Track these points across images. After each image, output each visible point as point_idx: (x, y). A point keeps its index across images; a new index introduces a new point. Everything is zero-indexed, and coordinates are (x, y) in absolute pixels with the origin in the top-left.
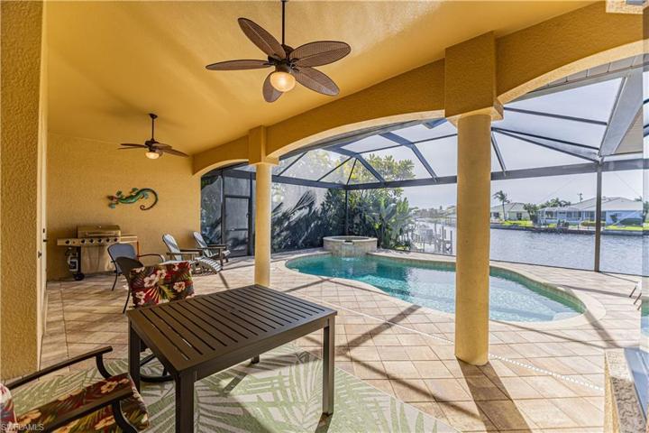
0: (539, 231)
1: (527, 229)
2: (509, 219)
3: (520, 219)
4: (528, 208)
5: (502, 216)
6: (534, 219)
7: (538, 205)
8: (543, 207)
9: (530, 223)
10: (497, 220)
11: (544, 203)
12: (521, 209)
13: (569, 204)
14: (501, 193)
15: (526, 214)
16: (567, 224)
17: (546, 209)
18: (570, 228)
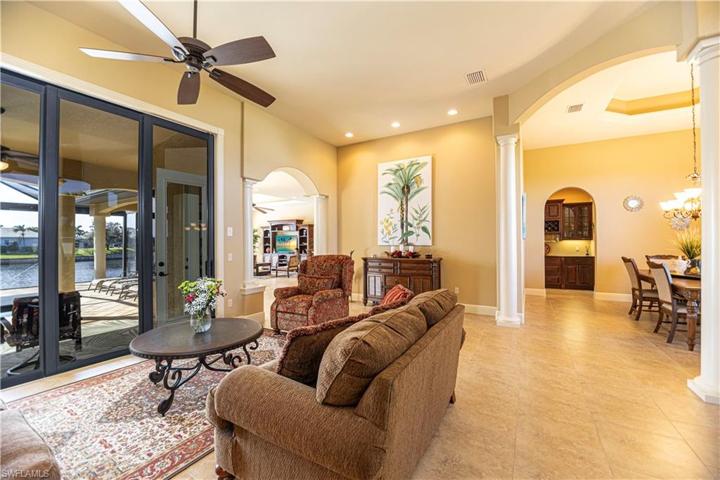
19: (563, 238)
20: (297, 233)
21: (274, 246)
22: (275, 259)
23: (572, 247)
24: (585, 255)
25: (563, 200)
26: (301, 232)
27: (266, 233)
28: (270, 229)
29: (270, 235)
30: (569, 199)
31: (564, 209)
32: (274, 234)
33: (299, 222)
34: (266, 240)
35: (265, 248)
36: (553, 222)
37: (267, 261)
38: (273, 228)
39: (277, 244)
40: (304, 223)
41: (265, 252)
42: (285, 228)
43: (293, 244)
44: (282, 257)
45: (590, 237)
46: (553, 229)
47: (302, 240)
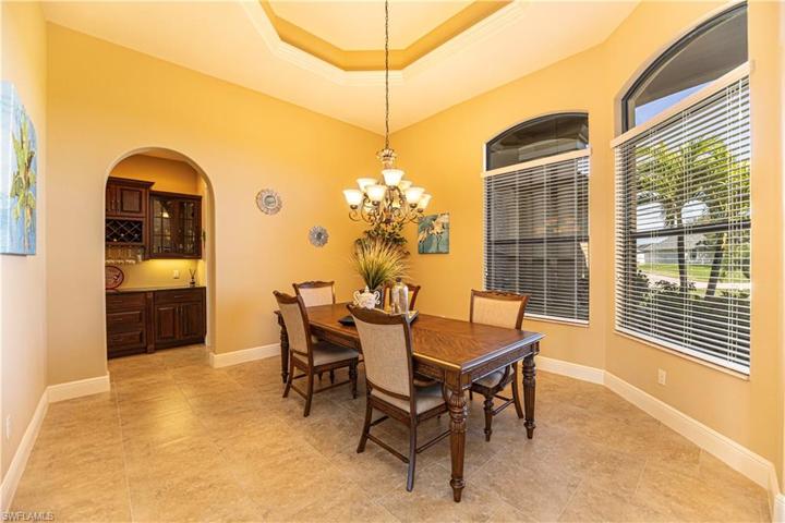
19: (148, 255)
23: (166, 272)
24: (187, 285)
25: (152, 184)
30: (164, 183)
31: (151, 203)
36: (129, 224)
45: (196, 254)
46: (130, 237)
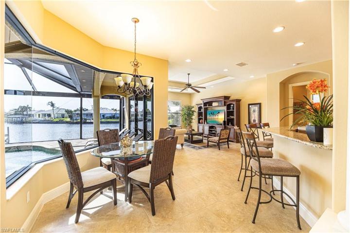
0: (73, 123)
1: (67, 122)
2: (57, 118)
3: (63, 118)
4: (68, 111)
5: (52, 116)
6: (71, 117)
7: (73, 110)
8: (75, 111)
9: (68, 120)
10: (49, 119)
11: (76, 109)
12: (64, 112)
13: (87, 110)
14: (52, 103)
15: (66, 115)
16: (86, 119)
17: (77, 112)
18: (87, 121)
20: (225, 108)
21: (206, 119)
22: (207, 128)
26: (229, 107)
27: (200, 108)
28: (202, 106)
29: (203, 110)
32: (206, 109)
33: (226, 98)
34: (200, 114)
35: (199, 119)
37: (201, 131)
38: (205, 104)
39: (208, 117)
40: (231, 99)
41: (199, 123)
42: (214, 104)
43: (221, 118)
44: (211, 127)
47: (229, 113)
